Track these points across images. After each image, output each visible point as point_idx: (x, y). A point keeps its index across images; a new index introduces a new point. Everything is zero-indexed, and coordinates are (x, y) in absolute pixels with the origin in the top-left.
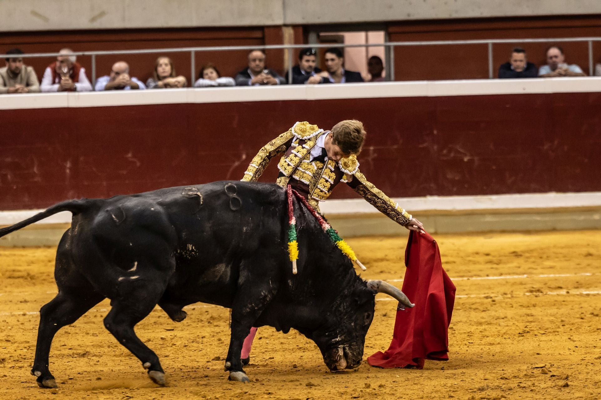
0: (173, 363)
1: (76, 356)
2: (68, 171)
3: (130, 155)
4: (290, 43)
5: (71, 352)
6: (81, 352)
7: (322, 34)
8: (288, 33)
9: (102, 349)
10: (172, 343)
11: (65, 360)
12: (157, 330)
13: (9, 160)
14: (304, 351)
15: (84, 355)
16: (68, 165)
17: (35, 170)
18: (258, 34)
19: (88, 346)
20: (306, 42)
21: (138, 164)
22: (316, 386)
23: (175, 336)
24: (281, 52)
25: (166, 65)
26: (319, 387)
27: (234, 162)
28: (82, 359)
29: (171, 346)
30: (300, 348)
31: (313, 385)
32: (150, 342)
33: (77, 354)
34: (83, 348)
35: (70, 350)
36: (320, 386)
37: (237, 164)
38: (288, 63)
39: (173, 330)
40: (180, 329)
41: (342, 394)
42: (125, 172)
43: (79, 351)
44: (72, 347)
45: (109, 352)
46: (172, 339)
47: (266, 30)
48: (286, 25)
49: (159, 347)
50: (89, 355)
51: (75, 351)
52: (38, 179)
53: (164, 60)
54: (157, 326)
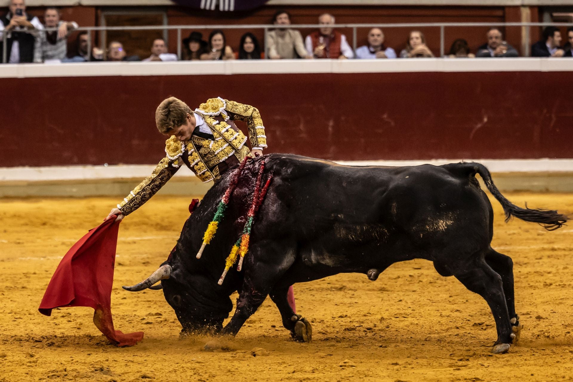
0: (420, 297)
1: (334, 290)
2: (330, 129)
3: (385, 116)
4: (527, 21)
5: (329, 286)
6: (338, 286)
7: (555, 14)
8: (526, 13)
9: (357, 284)
10: (419, 280)
11: (324, 293)
12: (406, 269)
13: (278, 118)
14: (534, 288)
15: (341, 289)
16: (331, 123)
17: (302, 127)
18: (499, 13)
19: (344, 281)
20: (541, 20)
21: (393, 124)
22: (544, 319)
23: (422, 274)
24: (519, 28)
25: (417, 38)
26: (547, 320)
27: (477, 124)
28: (339, 292)
29: (418, 283)
30: (531, 286)
31: (542, 318)
32: (400, 279)
33: (334, 288)
34: (340, 283)
35: (329, 285)
36: (547, 318)
37: (479, 126)
38: (526, 40)
39: (420, 269)
40: (426, 268)
41: (567, 326)
42: (380, 131)
43: (337, 286)
44: (330, 282)
45: (363, 286)
46: (419, 276)
47: (507, 10)
48: (524, 6)
49: (408, 283)
50: (345, 289)
51: (333, 286)
52: (303, 135)
53: (415, 35)
54: (406, 265)
